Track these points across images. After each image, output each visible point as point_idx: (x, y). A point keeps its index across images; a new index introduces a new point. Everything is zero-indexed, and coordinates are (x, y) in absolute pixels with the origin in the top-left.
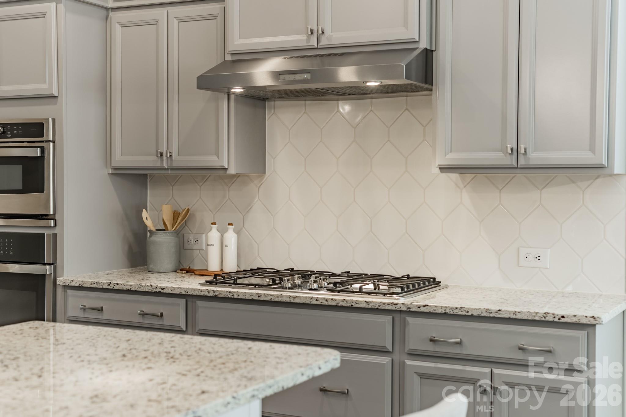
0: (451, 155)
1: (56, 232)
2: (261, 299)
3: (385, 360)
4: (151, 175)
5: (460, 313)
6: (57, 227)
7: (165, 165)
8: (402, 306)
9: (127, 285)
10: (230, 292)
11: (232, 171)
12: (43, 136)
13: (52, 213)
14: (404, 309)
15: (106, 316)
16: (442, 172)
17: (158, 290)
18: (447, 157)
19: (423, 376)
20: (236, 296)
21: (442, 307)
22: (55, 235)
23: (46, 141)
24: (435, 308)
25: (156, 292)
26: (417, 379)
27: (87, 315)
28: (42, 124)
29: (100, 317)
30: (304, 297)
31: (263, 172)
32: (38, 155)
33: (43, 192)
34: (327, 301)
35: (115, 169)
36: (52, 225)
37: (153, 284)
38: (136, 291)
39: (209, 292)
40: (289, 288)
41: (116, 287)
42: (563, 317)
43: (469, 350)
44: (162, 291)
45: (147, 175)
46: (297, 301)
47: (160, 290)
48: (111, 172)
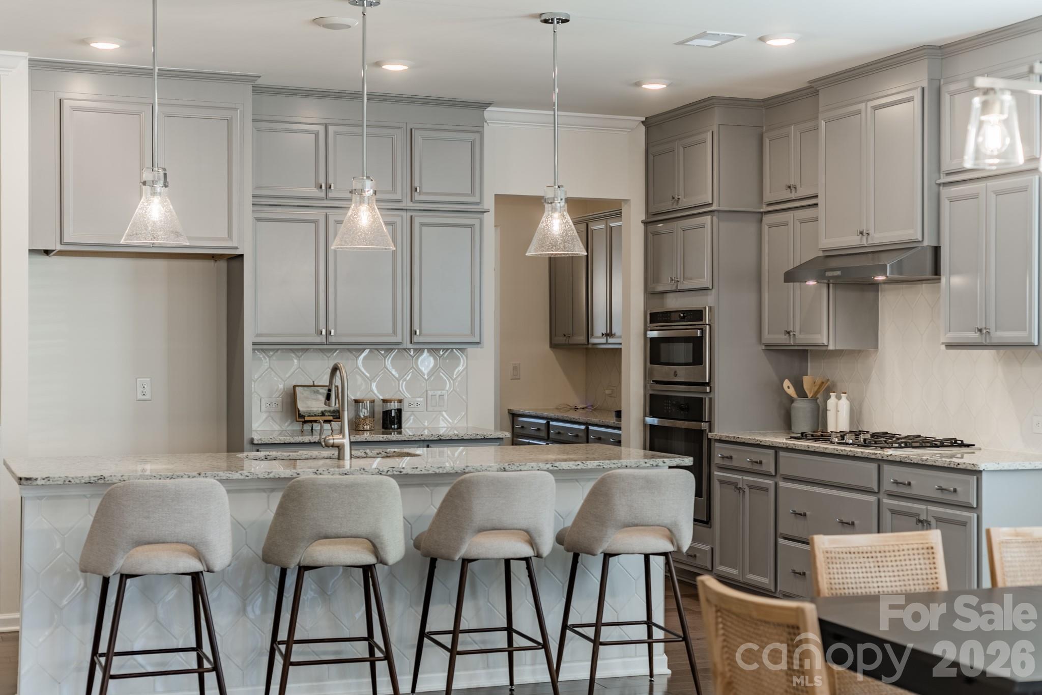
0: (950, 335)
1: (710, 397)
2: (810, 450)
3: (872, 499)
4: (810, 350)
5: (908, 461)
6: (712, 392)
7: (792, 342)
8: (879, 455)
9: (742, 438)
10: (794, 444)
11: (831, 347)
12: (702, 321)
13: (707, 381)
14: (880, 458)
15: (734, 463)
16: (947, 349)
17: (758, 442)
18: (947, 336)
19: (894, 512)
20: (797, 448)
21: (899, 456)
22: (710, 399)
23: (704, 325)
24: (895, 457)
25: (757, 444)
26: (889, 514)
27: (725, 463)
28: (702, 311)
29: (731, 464)
30: (831, 448)
31: (876, 347)
32: (699, 335)
33: (702, 364)
34: (842, 451)
35: (767, 345)
36: (708, 391)
37: (756, 438)
38: (747, 443)
39: (784, 444)
40: (851, 444)
41: (738, 440)
42: (958, 464)
43: (915, 491)
44: (761, 444)
45: (807, 350)
46: (827, 451)
47: (759, 442)
48: (763, 348)
